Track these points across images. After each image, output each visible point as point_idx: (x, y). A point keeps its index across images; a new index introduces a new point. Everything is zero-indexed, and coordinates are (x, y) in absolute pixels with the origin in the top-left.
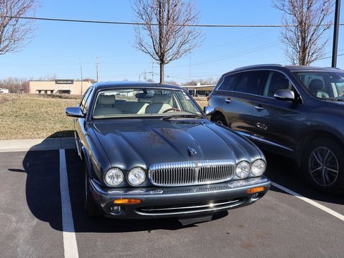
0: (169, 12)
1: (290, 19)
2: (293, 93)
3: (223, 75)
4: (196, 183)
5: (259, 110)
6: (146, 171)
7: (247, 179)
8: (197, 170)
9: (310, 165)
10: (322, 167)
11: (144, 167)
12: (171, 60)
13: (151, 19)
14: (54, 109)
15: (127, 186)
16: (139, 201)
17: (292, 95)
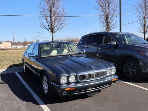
0: (54, 11)
1: (102, 13)
2: (115, 42)
3: (83, 37)
4: (94, 79)
5: (101, 50)
6: (76, 76)
7: (110, 76)
8: (95, 74)
9: (124, 69)
10: (129, 70)
11: (75, 74)
12: (56, 31)
13: (46, 14)
14: (7, 55)
15: (69, 83)
16: (75, 88)
17: (115, 43)
